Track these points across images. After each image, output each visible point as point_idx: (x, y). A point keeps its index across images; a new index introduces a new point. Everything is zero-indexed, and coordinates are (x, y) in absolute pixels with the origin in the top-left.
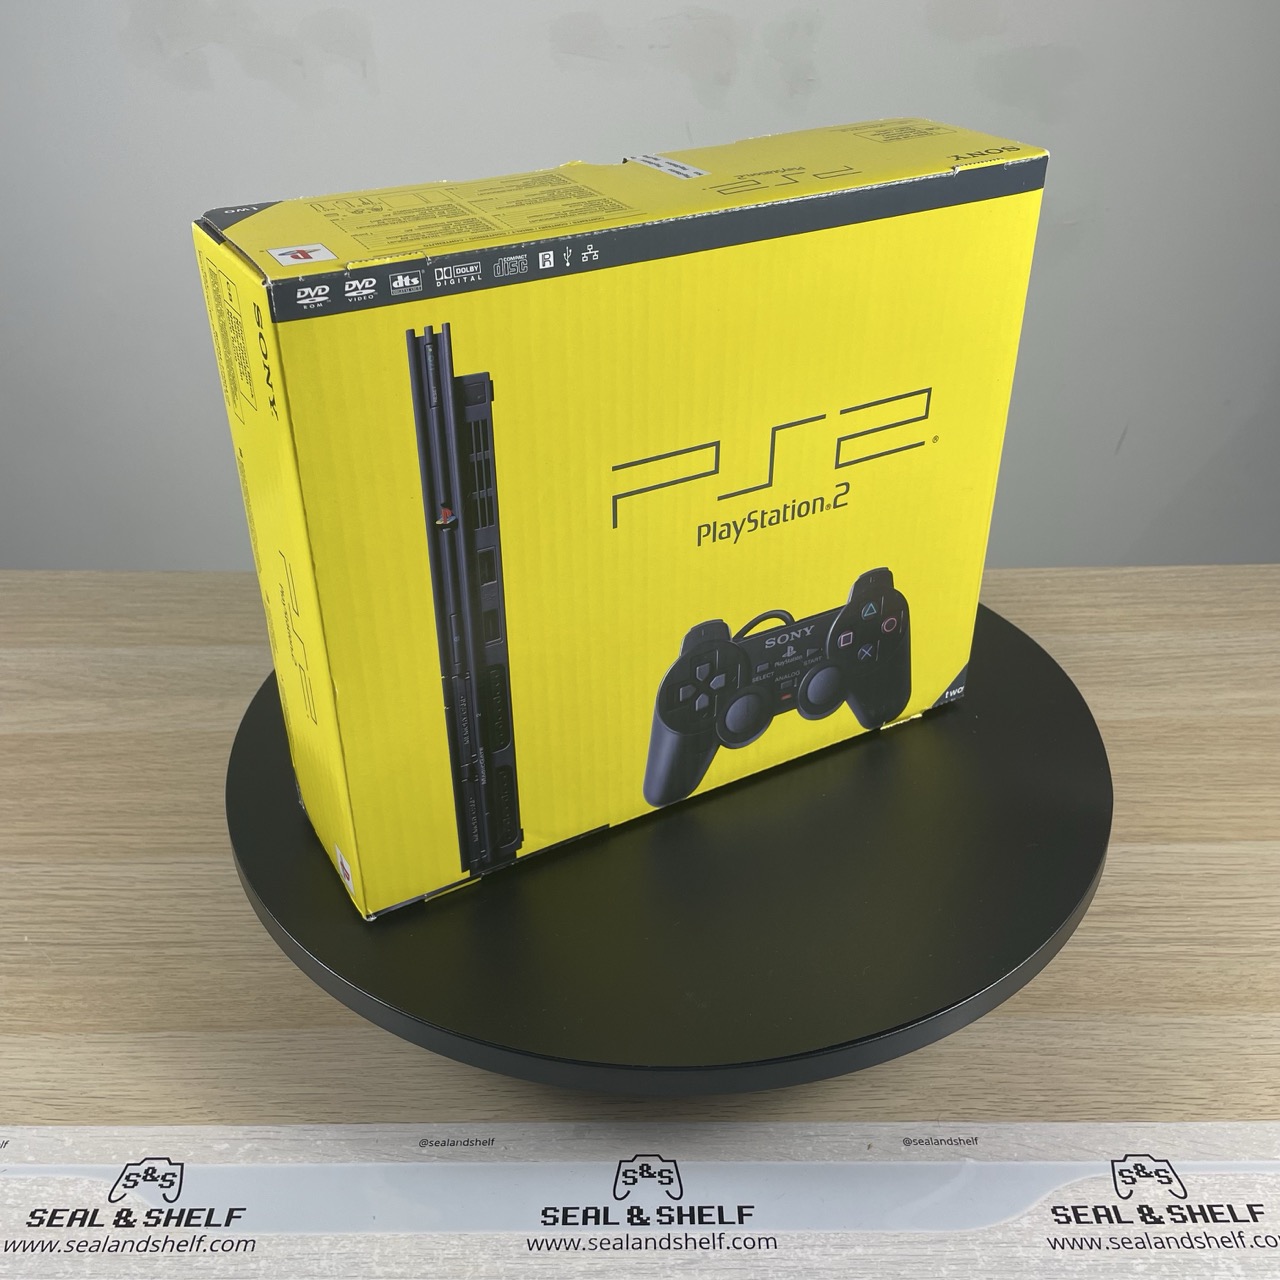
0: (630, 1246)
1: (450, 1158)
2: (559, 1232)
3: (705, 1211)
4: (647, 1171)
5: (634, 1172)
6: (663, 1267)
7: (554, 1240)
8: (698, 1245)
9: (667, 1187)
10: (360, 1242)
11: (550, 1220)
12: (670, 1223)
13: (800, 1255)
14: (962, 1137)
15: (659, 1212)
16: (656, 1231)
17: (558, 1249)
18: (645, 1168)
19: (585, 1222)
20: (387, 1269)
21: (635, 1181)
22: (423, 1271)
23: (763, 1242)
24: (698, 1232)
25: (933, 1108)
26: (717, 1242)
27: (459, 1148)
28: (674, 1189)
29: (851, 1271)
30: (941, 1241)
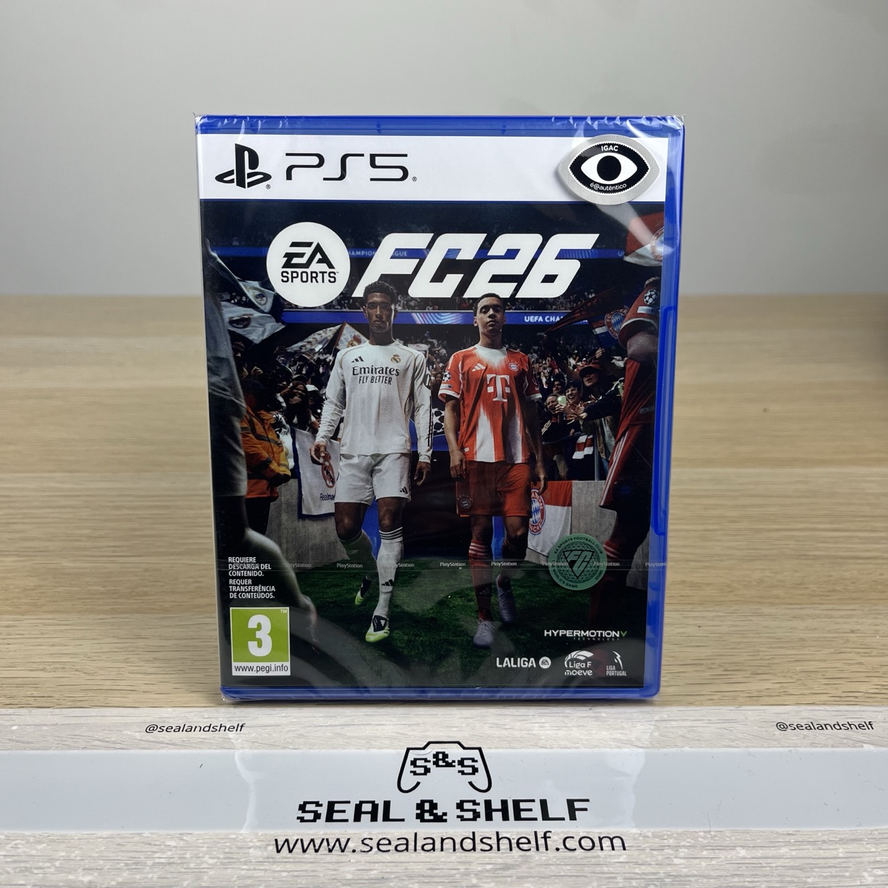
0: (419, 848)
1: (184, 745)
2: (321, 830)
3: (523, 806)
4: (443, 760)
5: (426, 760)
6: (466, 874)
7: (312, 840)
8: (514, 845)
9: (471, 778)
10: (40, 842)
11: (311, 816)
12: (474, 819)
13: (660, 858)
14: (850, 721)
15: (460, 806)
16: (455, 829)
17: (317, 851)
18: (441, 756)
19: (357, 818)
20: (71, 877)
21: (427, 771)
22: (120, 880)
23: (606, 843)
24: (513, 829)
25: (806, 692)
26: (541, 842)
27: (197, 734)
28: (480, 780)
29: (736, 879)
30: (854, 840)
